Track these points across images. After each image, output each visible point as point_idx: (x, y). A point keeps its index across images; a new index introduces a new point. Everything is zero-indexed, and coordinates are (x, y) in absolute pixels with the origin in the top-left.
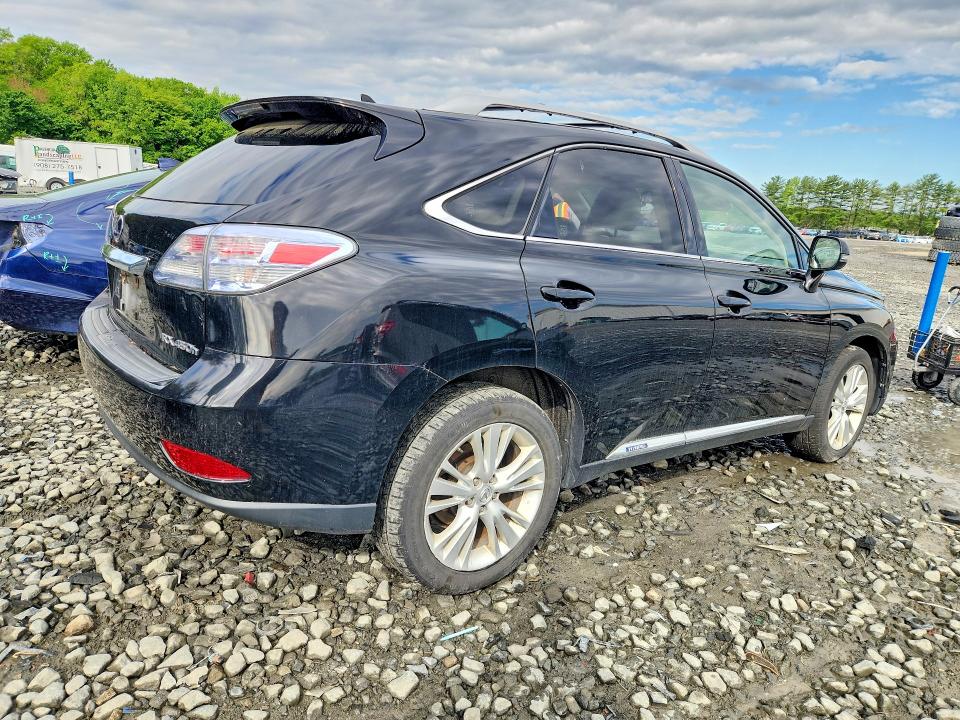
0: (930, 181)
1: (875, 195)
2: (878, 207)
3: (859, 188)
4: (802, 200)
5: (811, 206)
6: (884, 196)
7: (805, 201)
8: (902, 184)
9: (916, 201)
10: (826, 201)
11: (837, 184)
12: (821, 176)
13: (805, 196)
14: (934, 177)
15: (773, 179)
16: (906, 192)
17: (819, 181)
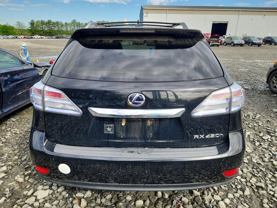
0: (74, 22)
1: (62, 26)
2: (64, 29)
3: (57, 23)
4: (43, 27)
5: (46, 29)
6: (65, 26)
7: (44, 28)
8: (68, 22)
9: (73, 27)
10: (50, 28)
11: (51, 23)
12: (46, 20)
13: (43, 26)
14: (75, 20)
15: (31, 21)
16: (69, 25)
17: (46, 22)
